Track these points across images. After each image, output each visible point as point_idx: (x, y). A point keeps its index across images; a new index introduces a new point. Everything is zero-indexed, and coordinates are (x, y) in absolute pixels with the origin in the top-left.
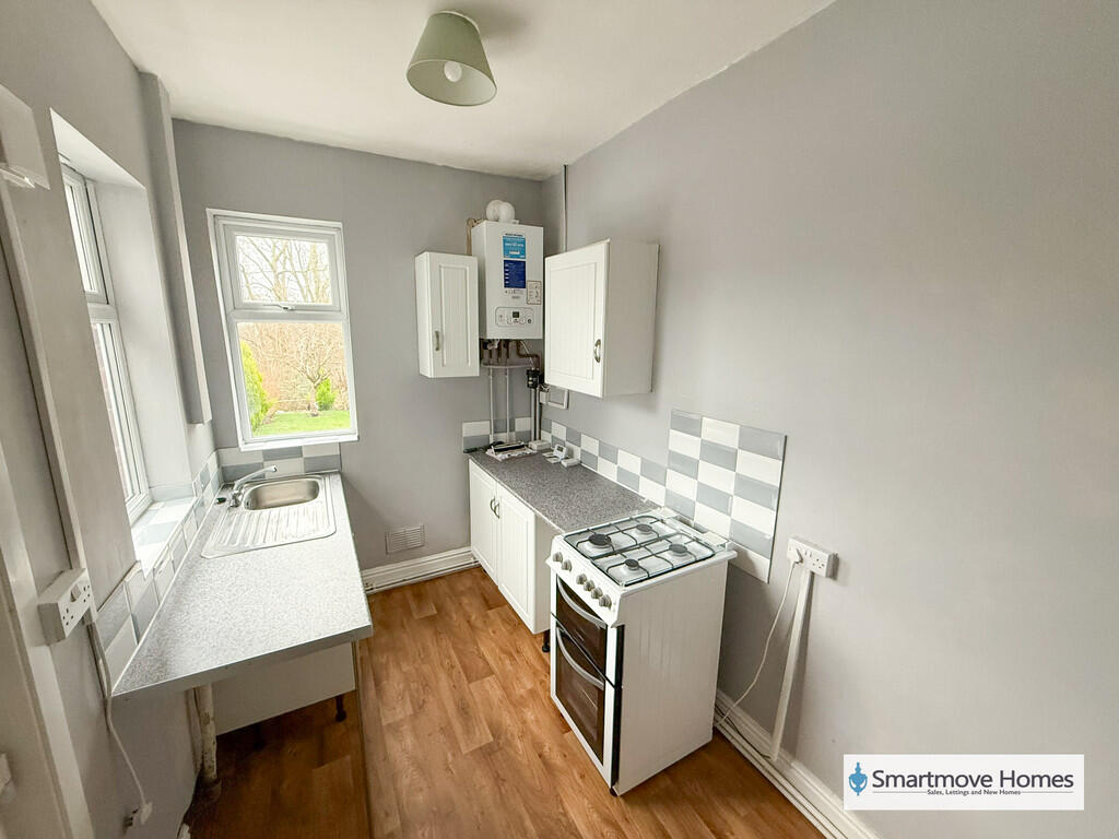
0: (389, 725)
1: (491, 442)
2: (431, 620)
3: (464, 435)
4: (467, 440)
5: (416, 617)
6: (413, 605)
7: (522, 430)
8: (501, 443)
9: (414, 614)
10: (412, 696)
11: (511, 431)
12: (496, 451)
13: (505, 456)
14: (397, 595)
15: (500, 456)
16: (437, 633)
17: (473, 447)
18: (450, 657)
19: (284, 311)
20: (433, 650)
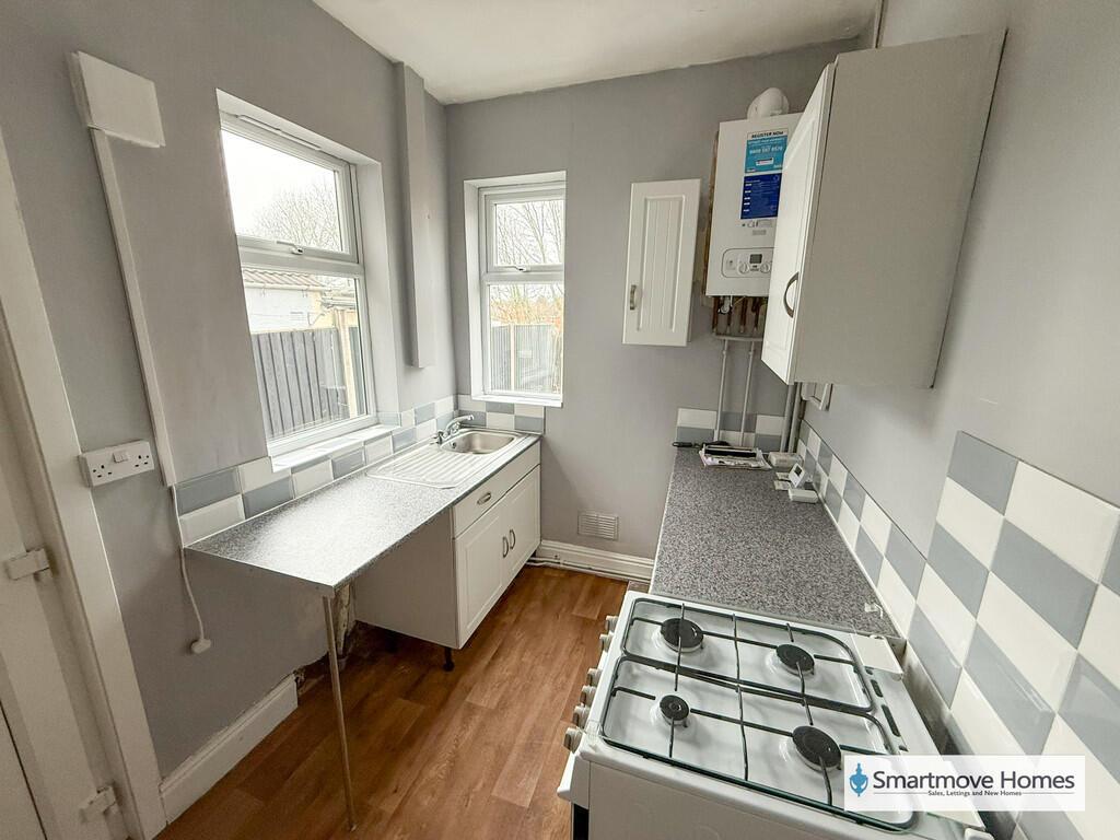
0: (470, 704)
1: (716, 439)
2: (585, 623)
3: (679, 423)
4: (682, 429)
5: (574, 613)
6: (582, 599)
7: (764, 433)
8: (726, 444)
9: (576, 609)
10: (507, 691)
11: (746, 431)
12: (707, 452)
13: (716, 461)
14: (576, 581)
15: (709, 460)
16: (579, 641)
17: (687, 441)
18: (568, 676)
19: (520, 272)
20: (563, 656)
